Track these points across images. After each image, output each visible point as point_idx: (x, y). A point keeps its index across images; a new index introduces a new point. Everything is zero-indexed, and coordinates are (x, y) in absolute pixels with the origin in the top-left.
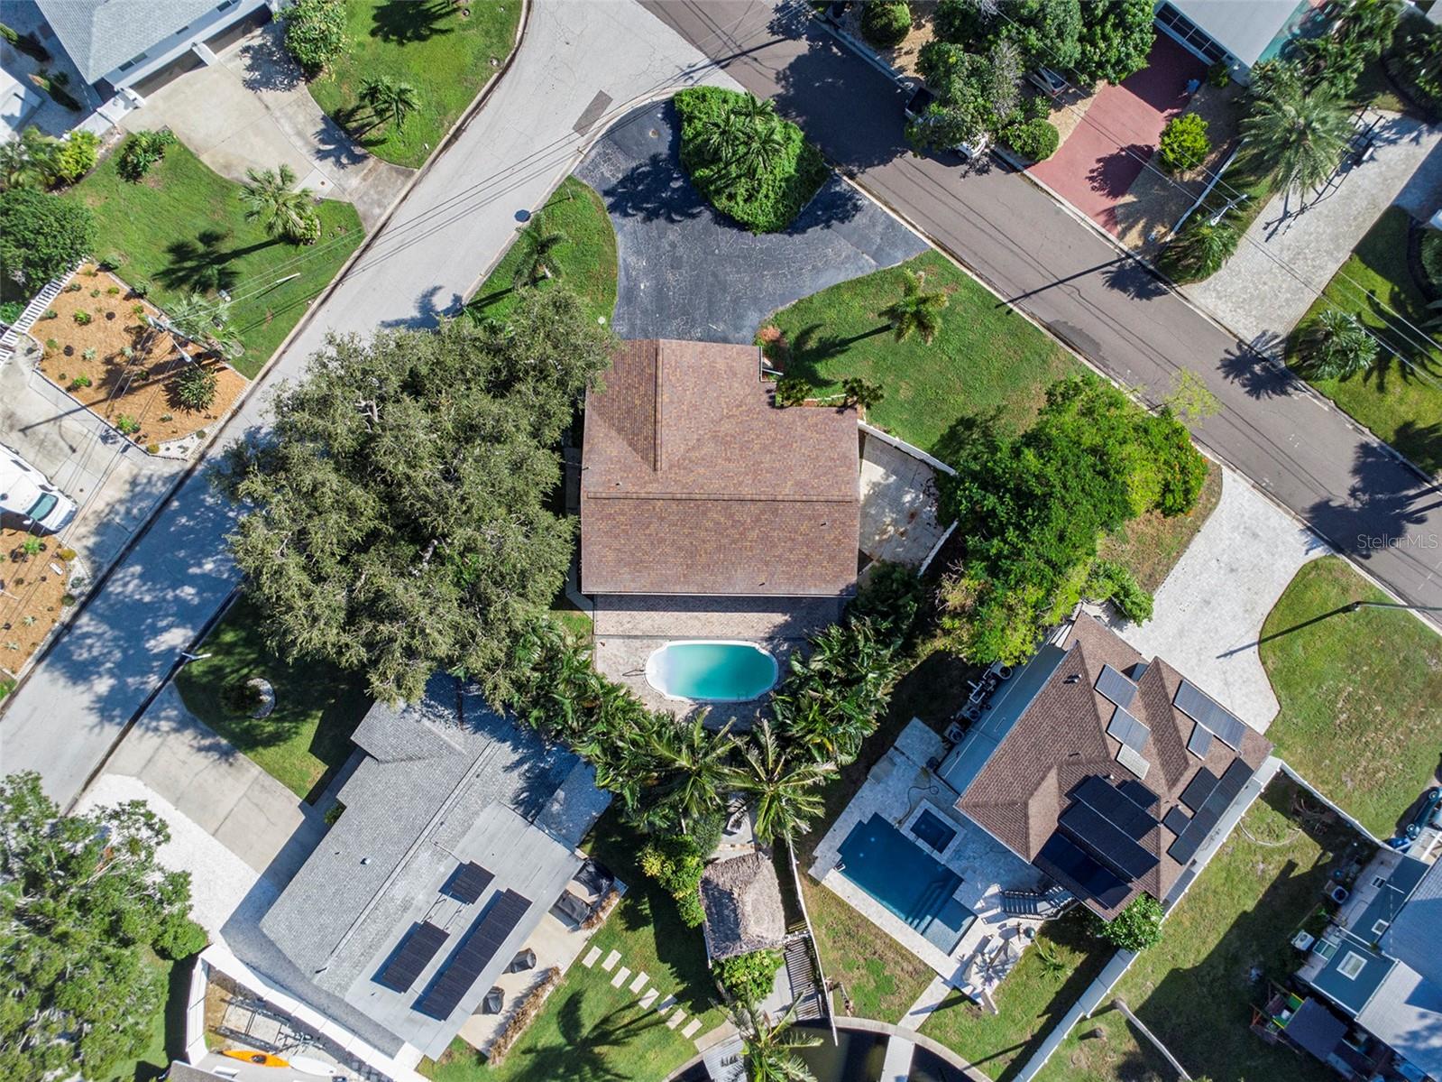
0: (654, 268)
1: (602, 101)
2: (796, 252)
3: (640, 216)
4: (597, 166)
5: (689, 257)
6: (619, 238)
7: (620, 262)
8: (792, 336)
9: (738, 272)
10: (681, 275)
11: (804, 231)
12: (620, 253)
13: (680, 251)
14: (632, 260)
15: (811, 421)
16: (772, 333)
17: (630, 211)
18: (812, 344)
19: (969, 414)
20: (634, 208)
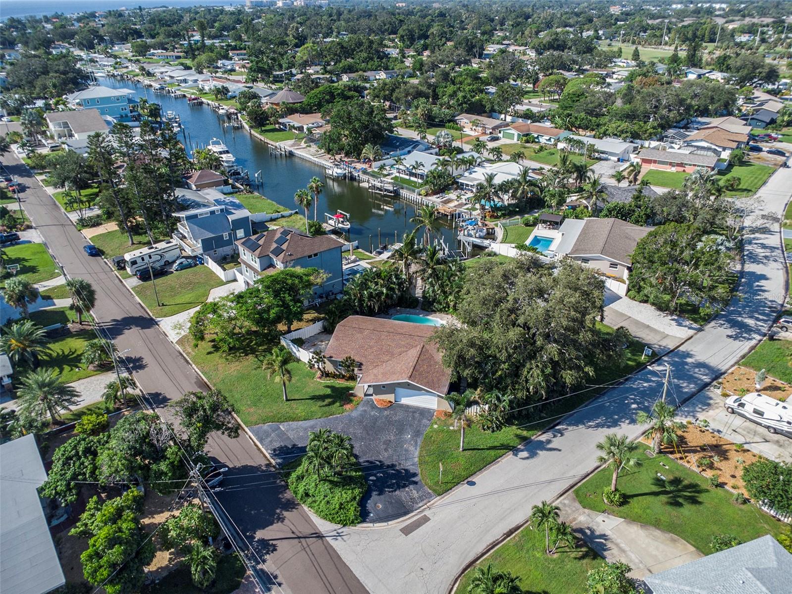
0: (401, 442)
1: (407, 531)
3: (398, 468)
4: (420, 497)
6: (416, 459)
7: (418, 449)
8: (338, 404)
10: (386, 437)
12: (417, 452)
13: (383, 447)
15: (346, 355)
16: (348, 407)
17: (404, 472)
18: (328, 401)
20: (401, 473)
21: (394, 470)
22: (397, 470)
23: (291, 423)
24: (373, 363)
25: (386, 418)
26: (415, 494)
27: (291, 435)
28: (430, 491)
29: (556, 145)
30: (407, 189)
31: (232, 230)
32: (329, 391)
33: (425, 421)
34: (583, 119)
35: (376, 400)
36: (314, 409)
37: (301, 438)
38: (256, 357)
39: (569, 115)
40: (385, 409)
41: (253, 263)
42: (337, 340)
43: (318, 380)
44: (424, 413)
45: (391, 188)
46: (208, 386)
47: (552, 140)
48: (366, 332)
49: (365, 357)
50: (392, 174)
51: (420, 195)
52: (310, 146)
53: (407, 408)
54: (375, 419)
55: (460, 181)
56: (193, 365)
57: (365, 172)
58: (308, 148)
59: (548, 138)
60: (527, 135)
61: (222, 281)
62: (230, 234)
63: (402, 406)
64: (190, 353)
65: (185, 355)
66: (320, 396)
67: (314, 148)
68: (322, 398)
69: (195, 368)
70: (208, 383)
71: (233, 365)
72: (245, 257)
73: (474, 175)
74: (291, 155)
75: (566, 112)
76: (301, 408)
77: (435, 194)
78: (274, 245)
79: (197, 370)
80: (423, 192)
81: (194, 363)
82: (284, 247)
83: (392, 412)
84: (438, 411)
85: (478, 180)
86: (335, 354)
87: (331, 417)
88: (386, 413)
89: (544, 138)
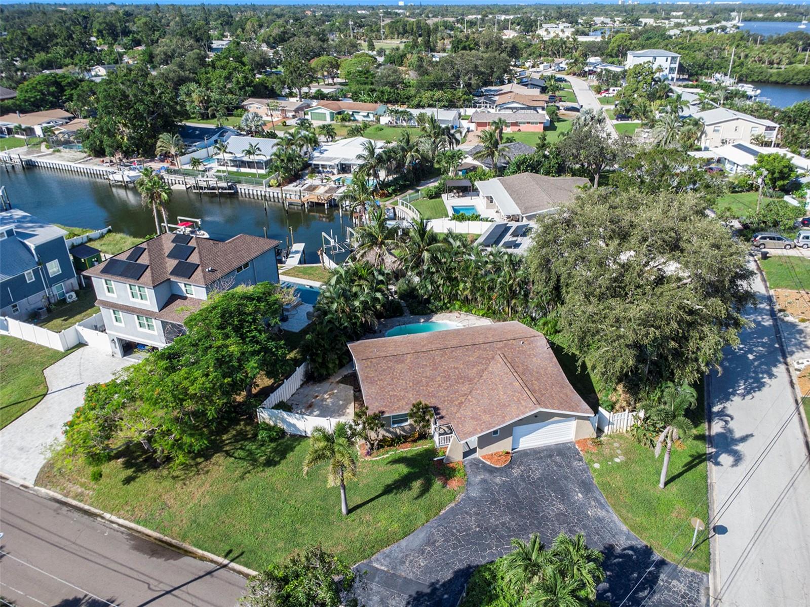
0: (580, 511)
2: (456, 554)
3: (618, 550)
5: (553, 525)
6: (625, 528)
7: (610, 509)
9: (503, 524)
10: (553, 510)
12: (615, 518)
14: (601, 513)
15: (403, 403)
16: (454, 484)
17: (630, 552)
18: (417, 485)
20: (630, 556)
21: (616, 557)
22: (621, 556)
23: (387, 550)
24: (452, 401)
25: (524, 480)
26: (680, 586)
27: (405, 571)
28: (691, 570)
29: (378, 120)
30: (247, 182)
31: (39, 263)
32: (403, 469)
33: (576, 464)
34: (390, 92)
35: (484, 457)
36: (405, 509)
37: (427, 570)
38: (228, 454)
39: (373, 91)
40: (510, 466)
41: (137, 303)
42: (372, 383)
43: (368, 458)
44: (563, 452)
45: (224, 185)
46: (170, 544)
47: (371, 115)
48: (409, 358)
49: (434, 396)
50: (211, 168)
51: (270, 186)
52: (59, 151)
53: (535, 454)
54: (509, 489)
55: (314, 162)
56: (107, 516)
57: (169, 171)
58: (58, 154)
59: (366, 114)
60: (339, 113)
61: (57, 352)
62: (36, 272)
63: (525, 453)
64: (81, 494)
65: (74, 503)
66: (396, 482)
67: (66, 153)
68: (402, 484)
69: (114, 518)
70: (166, 538)
71: (192, 487)
72: (114, 295)
73: (326, 155)
74: (30, 166)
75: (369, 87)
76: (383, 516)
77: (291, 182)
78: (172, 263)
79: (121, 521)
80: (273, 182)
81: (105, 509)
82: (194, 258)
83: (522, 468)
84: (578, 442)
85: (335, 159)
86: (385, 406)
87: (443, 512)
88: (516, 472)
89: (361, 114)
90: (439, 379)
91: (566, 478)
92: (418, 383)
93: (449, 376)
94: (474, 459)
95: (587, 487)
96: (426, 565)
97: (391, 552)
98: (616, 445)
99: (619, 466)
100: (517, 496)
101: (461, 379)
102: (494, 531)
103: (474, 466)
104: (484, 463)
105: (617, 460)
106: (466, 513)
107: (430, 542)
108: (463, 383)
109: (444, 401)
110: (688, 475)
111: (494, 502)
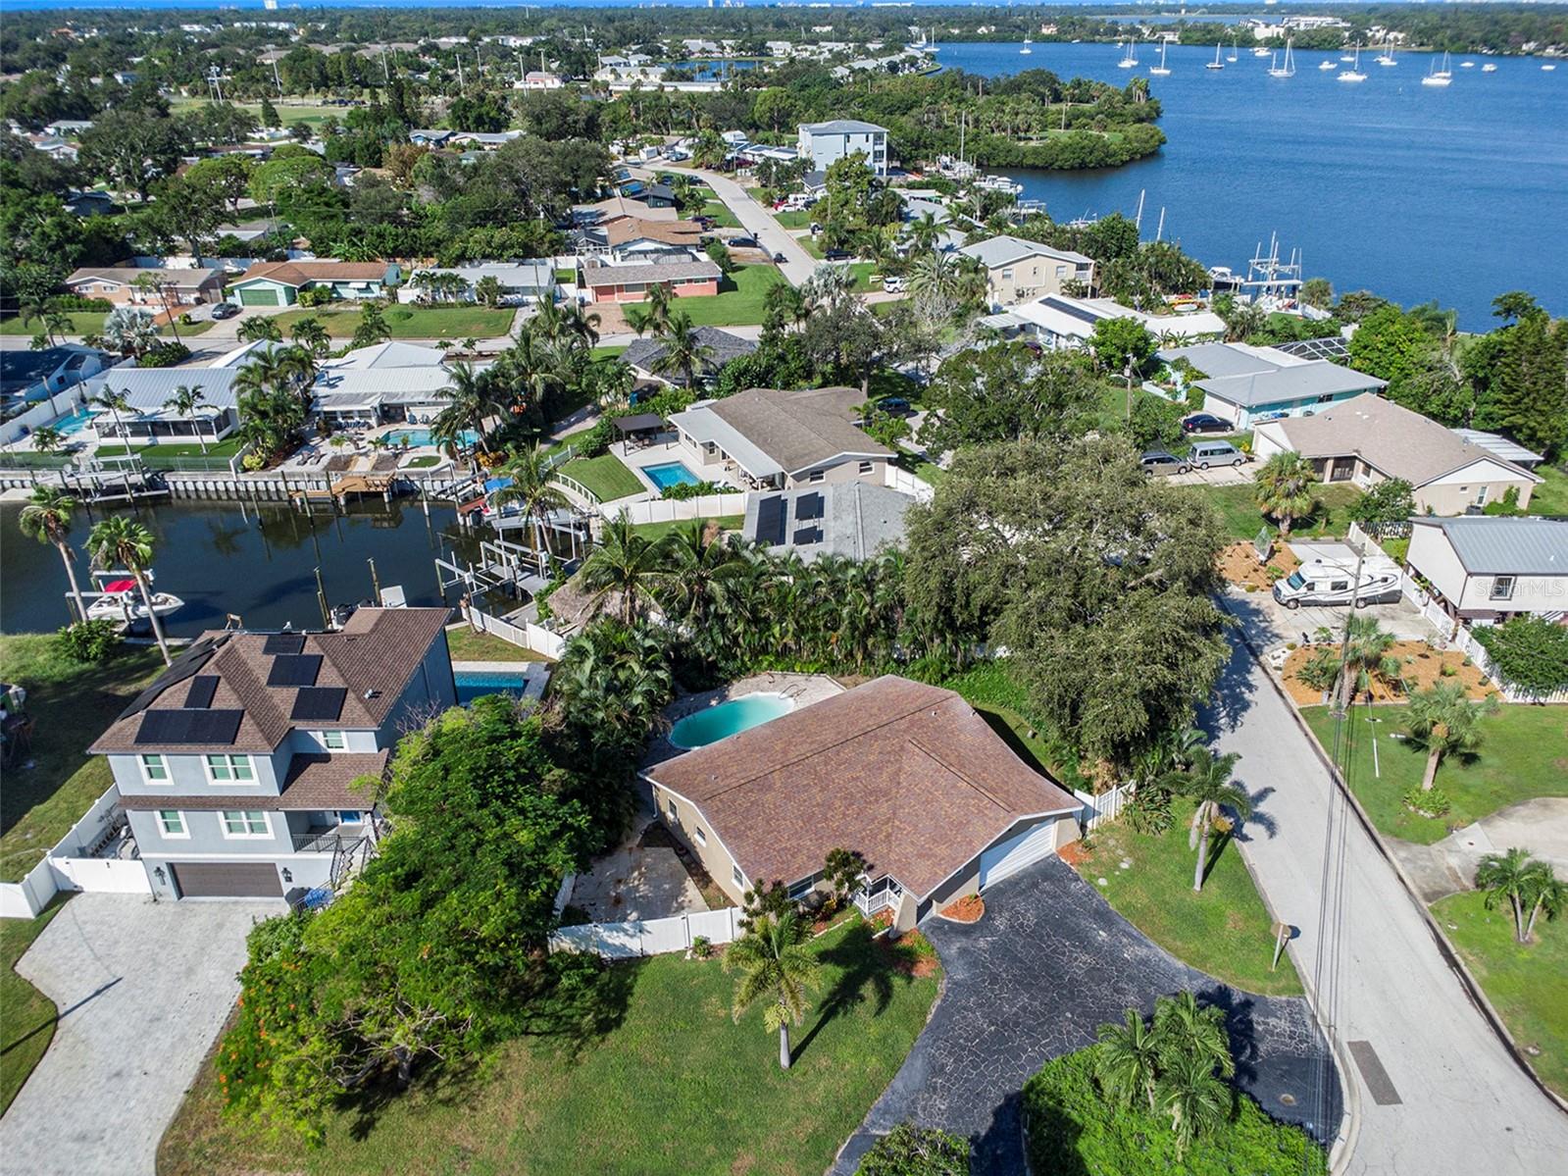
0: (1112, 956)
1: (1384, 1092)
2: (982, 1075)
4: (1294, 1022)
5: (1090, 989)
6: (1180, 964)
7: (1151, 942)
8: (898, 982)
9: (1024, 1009)
10: (1078, 967)
11: (998, 1113)
12: (1162, 953)
13: (1105, 990)
14: (1142, 952)
15: (801, 859)
16: (923, 970)
18: (868, 989)
19: (613, 1037)
24: (873, 836)
26: (1280, 1024)
28: (1284, 998)
32: (835, 970)
33: (1073, 887)
35: (946, 913)
39: (358, 233)
40: (988, 916)
44: (1047, 872)
49: (843, 834)
51: (245, 470)
53: (1013, 886)
54: (1003, 950)
55: (324, 408)
59: (363, 285)
60: (304, 289)
61: (14, 922)
63: (999, 887)
66: (833, 993)
68: (845, 994)
77: (288, 455)
80: (250, 460)
82: (330, 678)
83: (1006, 914)
84: (1061, 852)
85: (367, 396)
86: (778, 871)
87: (929, 1017)
88: (1001, 923)
89: (351, 285)
90: (838, 803)
91: (1072, 912)
92: (810, 818)
93: (851, 794)
94: (932, 920)
95: (1104, 917)
96: (949, 1107)
97: (886, 1103)
98: (1112, 842)
99: (1131, 874)
100: (1021, 961)
101: (871, 794)
102: (1017, 1024)
103: (937, 932)
104: (949, 922)
105: (1124, 866)
106: (964, 1008)
107: (937, 1070)
108: (877, 801)
109: (863, 838)
110: (1220, 863)
111: (994, 979)
